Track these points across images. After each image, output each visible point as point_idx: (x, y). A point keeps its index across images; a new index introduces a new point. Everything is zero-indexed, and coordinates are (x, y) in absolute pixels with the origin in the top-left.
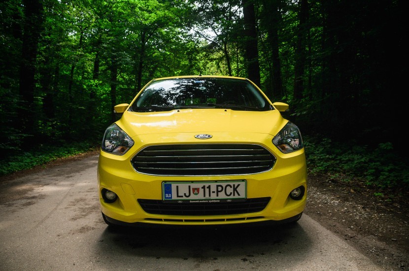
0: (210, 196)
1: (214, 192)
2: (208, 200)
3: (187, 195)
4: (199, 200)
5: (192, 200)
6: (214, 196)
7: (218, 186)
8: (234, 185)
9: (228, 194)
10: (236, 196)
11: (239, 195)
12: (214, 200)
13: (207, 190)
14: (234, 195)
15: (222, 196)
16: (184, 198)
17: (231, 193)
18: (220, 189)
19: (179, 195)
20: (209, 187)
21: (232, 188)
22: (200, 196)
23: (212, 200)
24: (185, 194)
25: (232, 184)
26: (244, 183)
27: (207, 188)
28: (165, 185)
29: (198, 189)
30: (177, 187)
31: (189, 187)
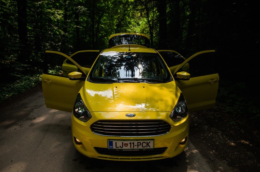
0: (134, 147)
1: (136, 146)
2: (133, 149)
3: (121, 146)
4: (128, 149)
5: (124, 149)
6: (136, 147)
7: (138, 143)
8: (147, 142)
9: (144, 146)
10: (148, 147)
11: (150, 147)
12: (136, 149)
13: (132, 145)
14: (147, 147)
15: (140, 147)
16: (120, 148)
17: (145, 146)
18: (139, 144)
19: (117, 146)
20: (133, 143)
21: (146, 144)
22: (128, 147)
23: (135, 149)
24: (120, 146)
25: (146, 141)
26: (153, 141)
27: (132, 143)
28: (109, 142)
29: (127, 144)
30: (116, 143)
31: (123, 143)
